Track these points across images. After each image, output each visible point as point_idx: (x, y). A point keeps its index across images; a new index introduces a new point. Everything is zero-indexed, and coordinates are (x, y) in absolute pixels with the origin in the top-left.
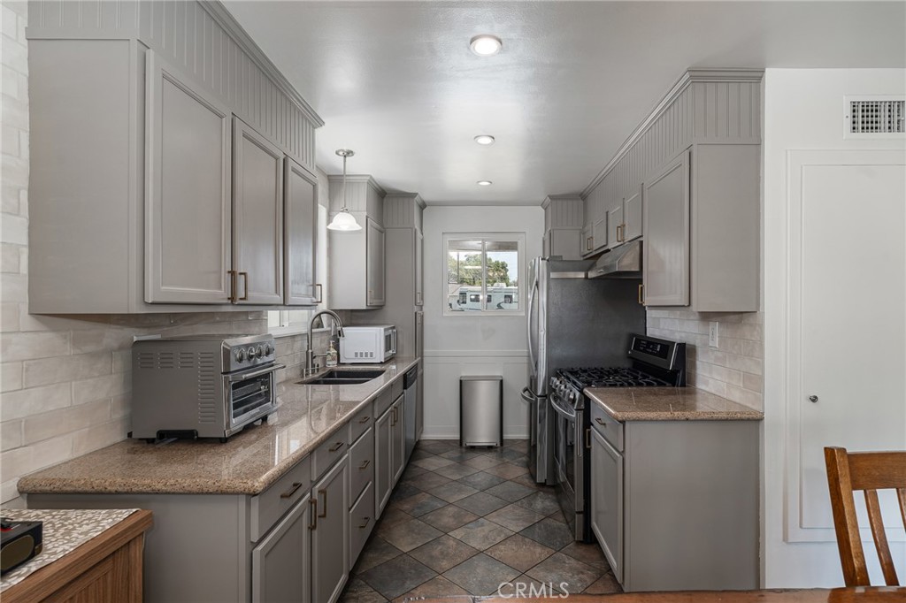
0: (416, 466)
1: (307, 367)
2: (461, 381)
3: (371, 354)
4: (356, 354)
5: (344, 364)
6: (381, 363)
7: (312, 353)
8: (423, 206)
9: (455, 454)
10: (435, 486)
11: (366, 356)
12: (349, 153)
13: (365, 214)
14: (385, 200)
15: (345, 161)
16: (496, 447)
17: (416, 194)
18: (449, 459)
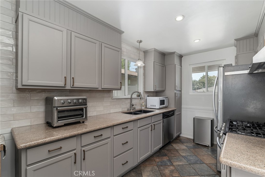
0: (172, 146)
1: (131, 108)
2: (194, 118)
3: (155, 105)
4: (151, 105)
5: (148, 108)
6: (158, 109)
7: (132, 104)
8: (181, 57)
9: (191, 145)
10: (173, 155)
11: (152, 106)
12: (141, 42)
13: (153, 61)
14: (165, 56)
15: (139, 44)
16: (208, 146)
17: (175, 52)
18: (186, 146)
